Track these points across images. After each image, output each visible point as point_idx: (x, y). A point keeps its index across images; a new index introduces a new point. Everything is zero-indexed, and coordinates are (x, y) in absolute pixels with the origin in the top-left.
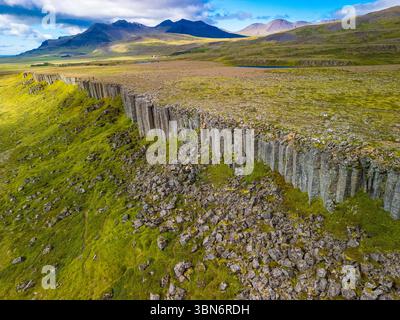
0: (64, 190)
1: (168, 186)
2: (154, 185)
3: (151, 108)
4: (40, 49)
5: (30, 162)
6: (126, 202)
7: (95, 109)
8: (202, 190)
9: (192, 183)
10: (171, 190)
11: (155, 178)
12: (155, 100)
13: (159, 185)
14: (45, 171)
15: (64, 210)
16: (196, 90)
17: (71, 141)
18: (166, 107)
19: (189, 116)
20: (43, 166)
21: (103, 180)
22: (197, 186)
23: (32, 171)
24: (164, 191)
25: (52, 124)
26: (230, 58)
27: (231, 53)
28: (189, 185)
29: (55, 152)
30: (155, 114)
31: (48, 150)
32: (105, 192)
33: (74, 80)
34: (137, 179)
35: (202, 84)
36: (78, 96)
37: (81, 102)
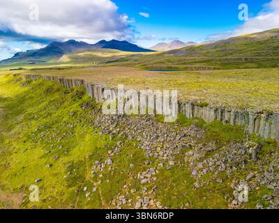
0: (61, 128)
1: (112, 119)
2: (106, 120)
4: (13, 58)
6: (94, 128)
7: (69, 93)
8: (127, 119)
10: (114, 121)
12: (105, 86)
13: (109, 120)
17: (58, 109)
20: (45, 120)
21: (81, 122)
23: (39, 123)
24: (111, 122)
25: (42, 102)
27: (145, 62)
29: (50, 114)
31: (45, 114)
32: (83, 126)
34: (98, 119)
36: (56, 87)
37: (58, 90)
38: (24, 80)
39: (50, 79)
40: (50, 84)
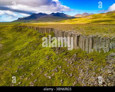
4: (18, 20)
5: (19, 57)
14: (26, 62)
17: (35, 49)
20: (25, 59)
25: (25, 42)
29: (29, 54)
31: (26, 52)
36: (34, 33)
37: (35, 35)
38: (18, 28)
39: (31, 28)
40: (31, 30)
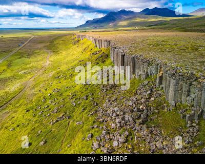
0: (67, 100)
1: (123, 119)
2: (114, 114)
3: (123, 56)
4: (85, 25)
5: (60, 79)
6: (94, 122)
7: (96, 54)
8: (151, 132)
9: (143, 123)
10: (126, 123)
11: (116, 109)
12: (127, 51)
13: (117, 115)
15: (61, 116)
16: (158, 45)
18: (133, 56)
19: (149, 64)
20: (64, 83)
21: (87, 99)
22: (148, 128)
23: (58, 85)
24: (120, 123)
25: (76, 60)
26: (182, 28)
27: (183, 25)
28: (140, 124)
29: (72, 76)
30: (125, 60)
31: (69, 74)
32: (84, 109)
33: (91, 38)
34: (105, 105)
35: (163, 41)
37: (91, 50)
38: (77, 39)
